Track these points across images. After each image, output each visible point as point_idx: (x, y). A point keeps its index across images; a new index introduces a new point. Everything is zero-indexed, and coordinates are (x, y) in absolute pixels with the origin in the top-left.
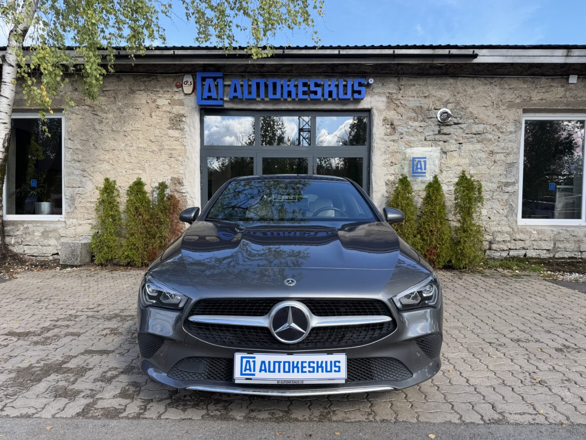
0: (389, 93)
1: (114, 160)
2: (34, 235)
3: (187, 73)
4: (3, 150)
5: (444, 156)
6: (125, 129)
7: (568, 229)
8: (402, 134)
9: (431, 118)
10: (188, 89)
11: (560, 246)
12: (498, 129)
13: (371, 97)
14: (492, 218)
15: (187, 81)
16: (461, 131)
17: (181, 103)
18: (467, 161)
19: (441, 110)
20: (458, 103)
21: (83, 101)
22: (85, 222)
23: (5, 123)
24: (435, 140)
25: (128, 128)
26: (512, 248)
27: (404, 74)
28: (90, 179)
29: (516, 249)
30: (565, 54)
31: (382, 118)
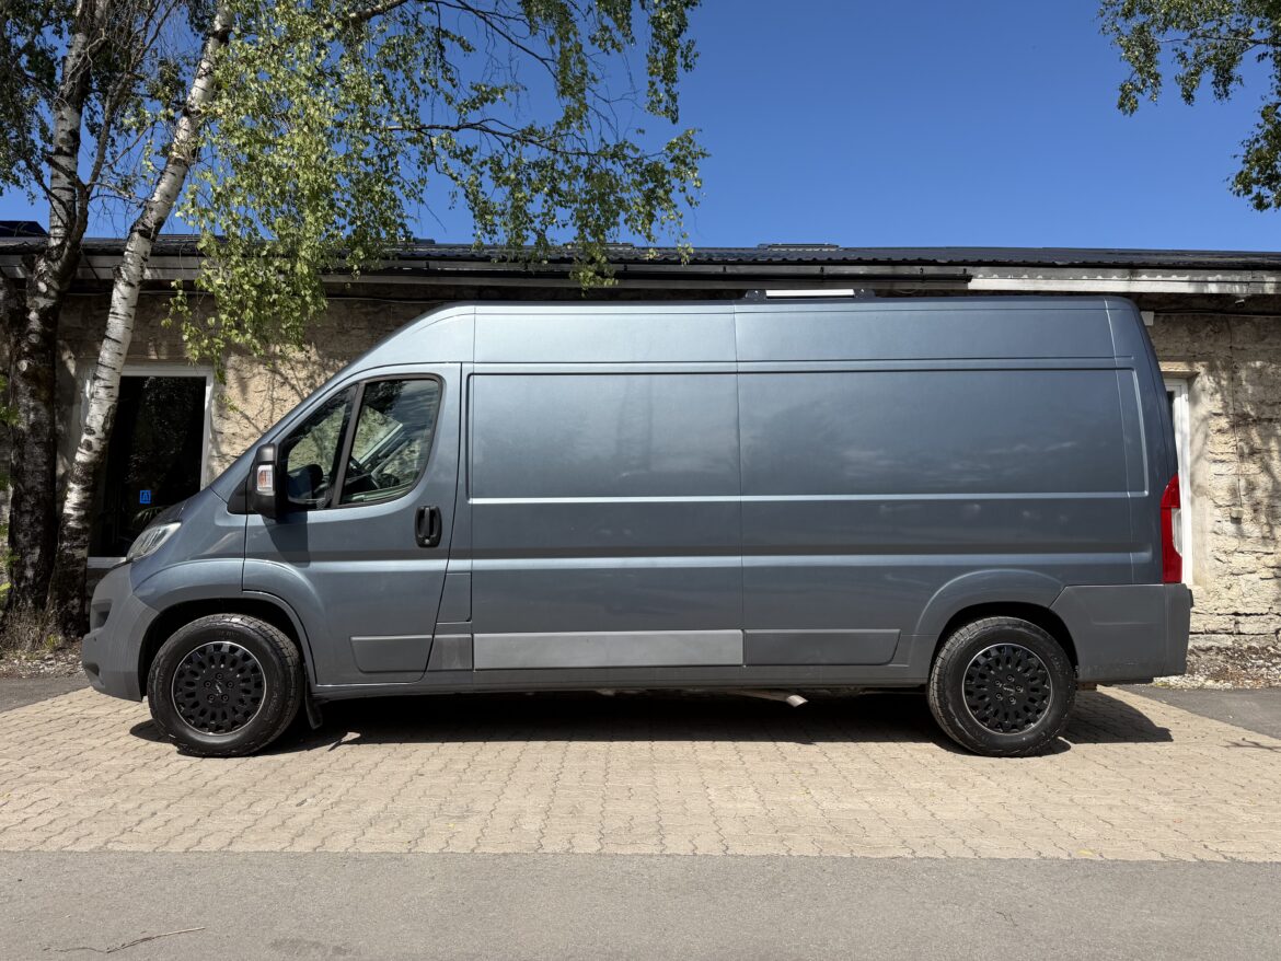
4: (102, 435)
23: (107, 387)
30: (1127, 277)
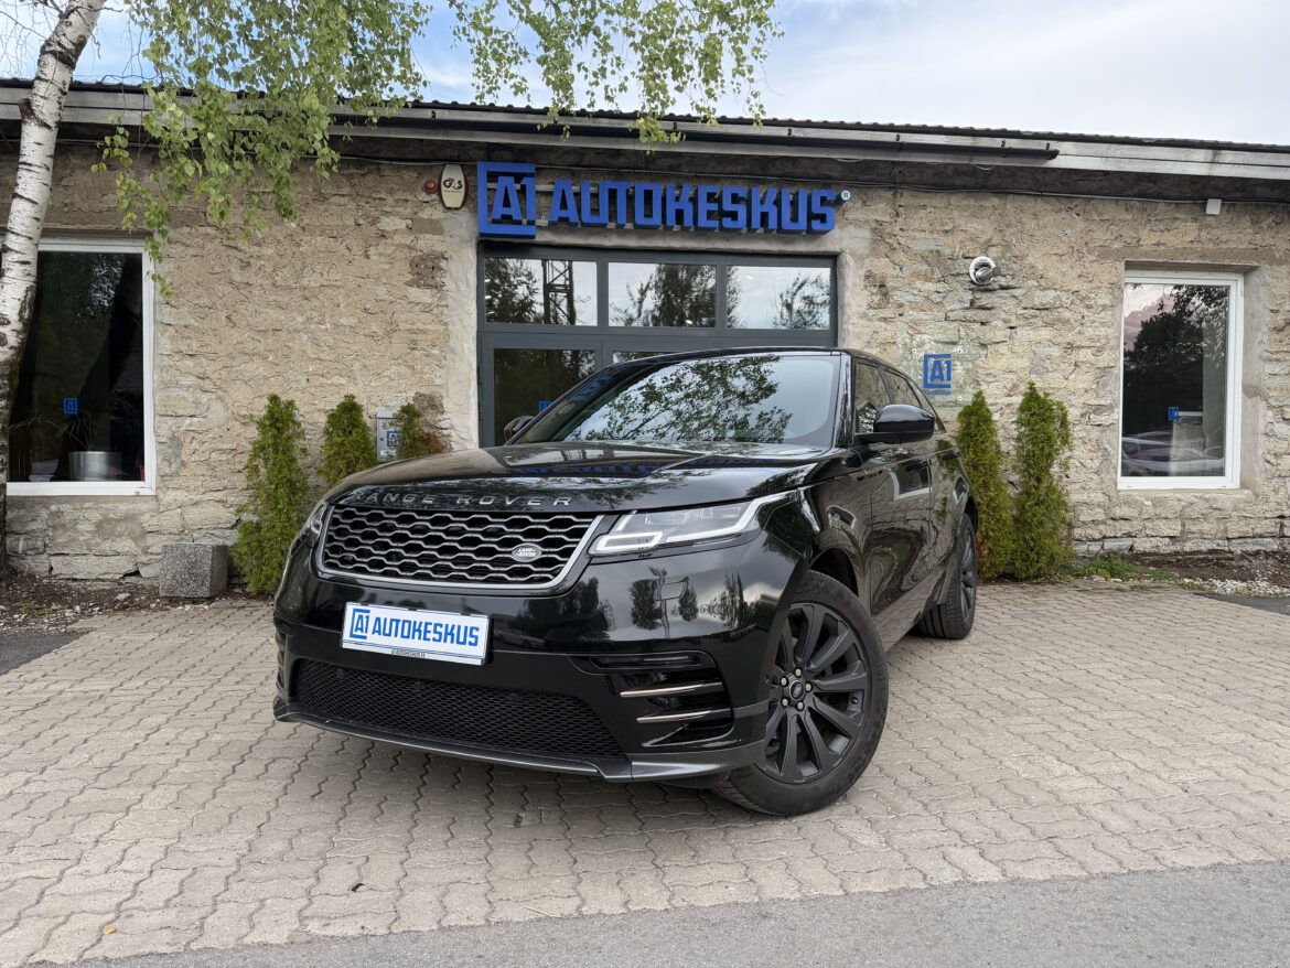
0: (877, 221)
1: (280, 354)
2: (76, 531)
3: (452, 161)
4: (18, 326)
5: (983, 352)
6: (305, 282)
7: (1207, 496)
8: (901, 306)
9: (958, 274)
10: (453, 197)
11: (1194, 529)
12: (1082, 300)
13: (841, 228)
14: (1071, 476)
15: (451, 181)
16: (1014, 302)
17: (435, 228)
18: (1025, 362)
19: (977, 260)
20: (1008, 246)
21: (202, 215)
22: (207, 497)
23: (24, 263)
24: (964, 320)
25: (312, 280)
26: (1109, 534)
27: (904, 183)
28: (218, 398)
29: (1115, 537)
30: (1209, 159)
31: (862, 272)
